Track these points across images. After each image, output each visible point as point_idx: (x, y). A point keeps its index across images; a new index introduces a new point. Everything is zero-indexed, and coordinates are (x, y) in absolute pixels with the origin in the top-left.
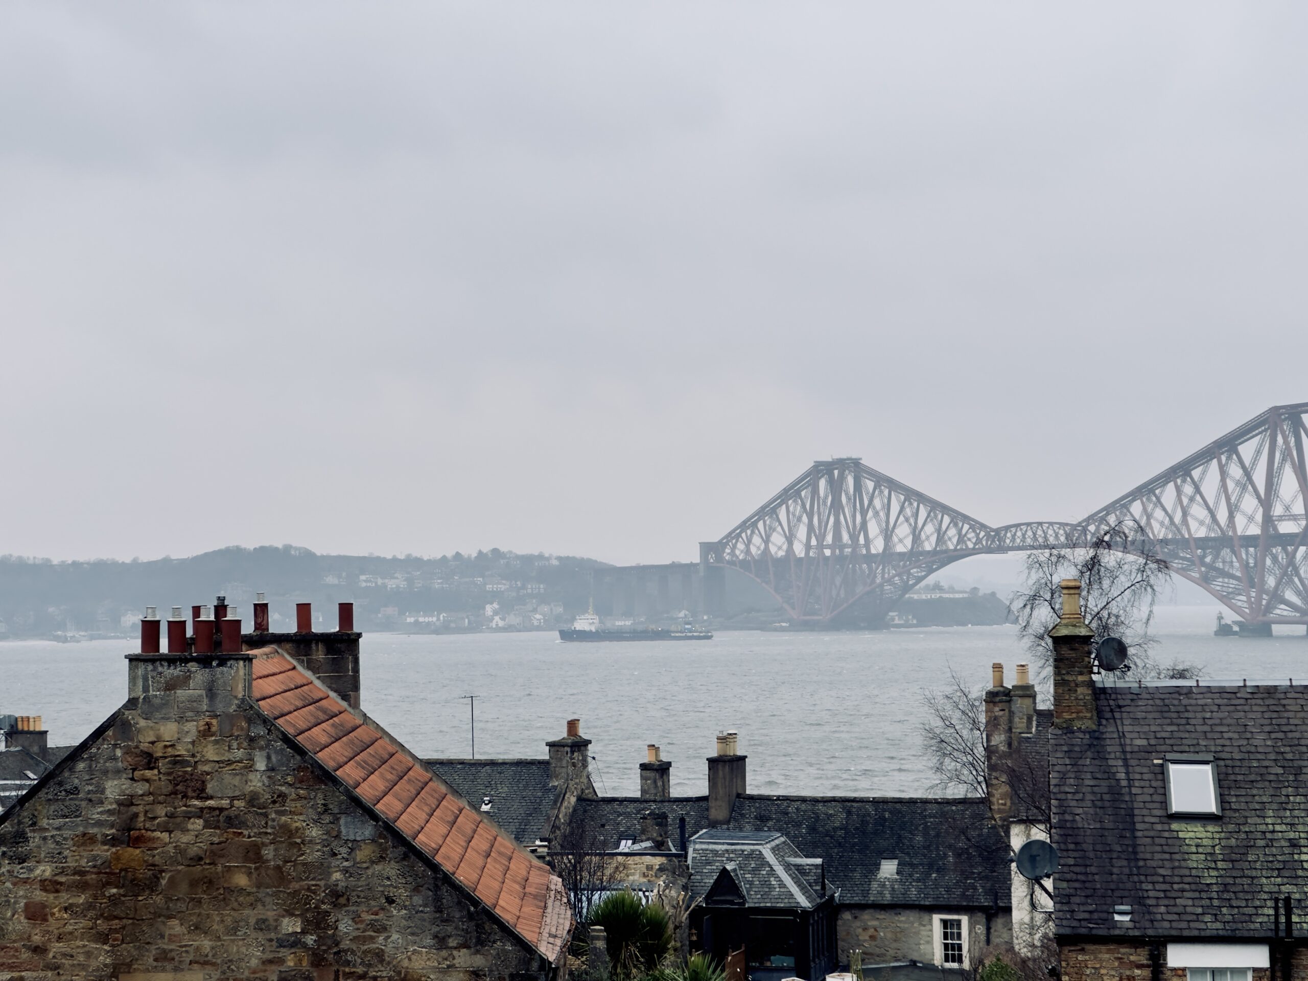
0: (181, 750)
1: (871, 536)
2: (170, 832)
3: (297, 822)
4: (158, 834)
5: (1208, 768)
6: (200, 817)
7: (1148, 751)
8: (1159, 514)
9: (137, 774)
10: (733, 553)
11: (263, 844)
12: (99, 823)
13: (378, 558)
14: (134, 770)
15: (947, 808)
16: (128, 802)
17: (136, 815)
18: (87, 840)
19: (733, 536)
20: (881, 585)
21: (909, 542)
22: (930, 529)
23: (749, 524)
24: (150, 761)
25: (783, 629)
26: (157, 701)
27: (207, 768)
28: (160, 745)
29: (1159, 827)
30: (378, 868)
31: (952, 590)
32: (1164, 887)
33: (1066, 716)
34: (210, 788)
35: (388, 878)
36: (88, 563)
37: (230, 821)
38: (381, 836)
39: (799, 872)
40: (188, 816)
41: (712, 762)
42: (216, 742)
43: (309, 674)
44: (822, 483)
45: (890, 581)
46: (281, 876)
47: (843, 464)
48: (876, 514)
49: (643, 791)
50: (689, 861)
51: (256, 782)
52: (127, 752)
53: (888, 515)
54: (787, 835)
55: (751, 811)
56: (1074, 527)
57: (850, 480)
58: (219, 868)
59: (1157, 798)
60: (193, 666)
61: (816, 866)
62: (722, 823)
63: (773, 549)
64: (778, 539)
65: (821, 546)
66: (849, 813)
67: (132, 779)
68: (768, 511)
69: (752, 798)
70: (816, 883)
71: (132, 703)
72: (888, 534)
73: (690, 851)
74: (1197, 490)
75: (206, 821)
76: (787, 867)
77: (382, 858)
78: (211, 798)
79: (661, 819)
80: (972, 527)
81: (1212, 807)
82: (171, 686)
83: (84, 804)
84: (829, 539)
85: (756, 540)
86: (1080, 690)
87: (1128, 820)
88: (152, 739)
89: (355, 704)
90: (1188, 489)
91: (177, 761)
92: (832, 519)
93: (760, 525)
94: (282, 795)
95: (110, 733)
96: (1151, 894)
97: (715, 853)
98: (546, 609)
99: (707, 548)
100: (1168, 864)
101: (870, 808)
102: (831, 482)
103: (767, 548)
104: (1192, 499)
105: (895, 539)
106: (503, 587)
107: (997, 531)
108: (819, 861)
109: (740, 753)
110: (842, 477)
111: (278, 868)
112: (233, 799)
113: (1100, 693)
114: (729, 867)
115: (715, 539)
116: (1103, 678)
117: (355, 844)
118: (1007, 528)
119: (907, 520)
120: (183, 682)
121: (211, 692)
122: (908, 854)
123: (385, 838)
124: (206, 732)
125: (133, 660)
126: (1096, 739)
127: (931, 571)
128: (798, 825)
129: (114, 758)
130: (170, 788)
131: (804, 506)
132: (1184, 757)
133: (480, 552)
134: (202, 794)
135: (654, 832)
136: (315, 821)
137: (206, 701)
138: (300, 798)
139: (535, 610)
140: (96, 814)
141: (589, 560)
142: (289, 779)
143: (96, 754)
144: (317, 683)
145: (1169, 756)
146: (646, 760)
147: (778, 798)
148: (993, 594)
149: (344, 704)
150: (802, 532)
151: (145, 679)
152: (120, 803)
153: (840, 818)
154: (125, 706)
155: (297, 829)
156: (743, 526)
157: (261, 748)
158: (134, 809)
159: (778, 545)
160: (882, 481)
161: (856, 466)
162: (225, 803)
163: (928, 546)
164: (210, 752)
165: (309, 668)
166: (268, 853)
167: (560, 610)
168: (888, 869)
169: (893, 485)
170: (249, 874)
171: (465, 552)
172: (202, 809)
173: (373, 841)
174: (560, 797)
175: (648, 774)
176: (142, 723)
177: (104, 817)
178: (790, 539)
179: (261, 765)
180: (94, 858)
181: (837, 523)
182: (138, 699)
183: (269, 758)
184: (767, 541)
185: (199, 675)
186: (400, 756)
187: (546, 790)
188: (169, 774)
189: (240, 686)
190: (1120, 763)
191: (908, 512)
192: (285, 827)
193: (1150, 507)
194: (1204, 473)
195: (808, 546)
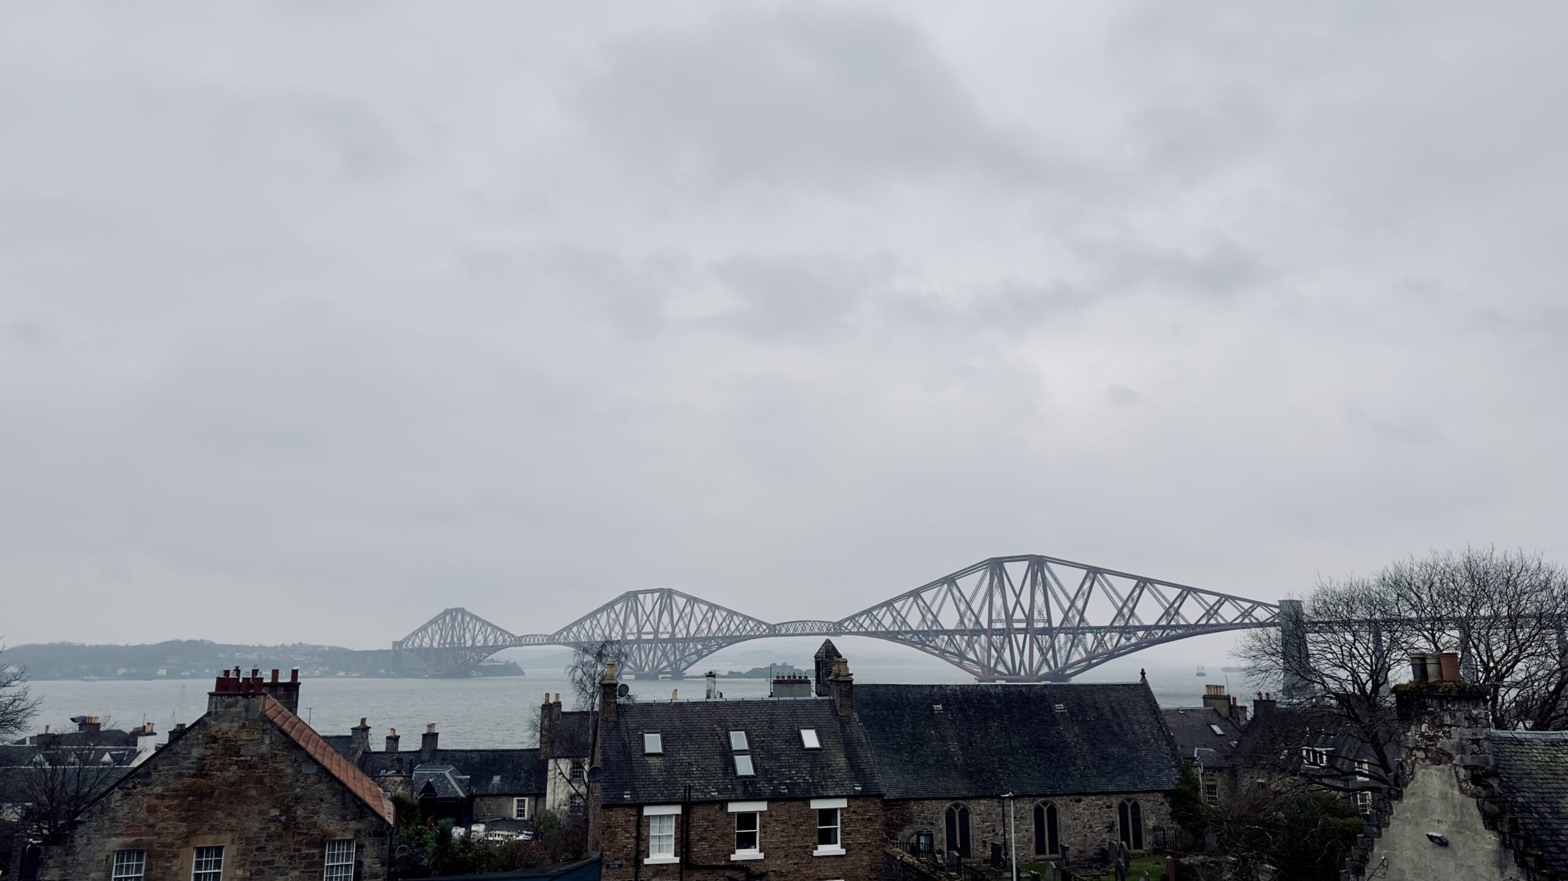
0: (230, 735)
1: (467, 639)
2: (221, 772)
3: (282, 766)
4: (215, 772)
5: (659, 735)
6: (236, 765)
7: (637, 729)
8: (583, 632)
9: (208, 745)
10: (406, 646)
11: (265, 776)
12: (187, 768)
13: (246, 646)
14: (207, 744)
15: (522, 753)
16: (203, 758)
17: (206, 764)
18: (180, 775)
19: (407, 639)
20: (469, 660)
21: (482, 642)
22: (491, 637)
23: (415, 634)
24: (215, 740)
25: (426, 678)
26: (221, 713)
27: (242, 743)
28: (221, 733)
29: (641, 759)
30: (317, 786)
31: (498, 662)
32: (643, 783)
33: (606, 716)
34: (242, 752)
35: (322, 791)
36: (104, 646)
37: (250, 767)
38: (320, 772)
39: (460, 782)
40: (230, 765)
41: (424, 735)
42: (247, 731)
43: (275, 701)
44: (448, 618)
45: (473, 658)
46: (272, 790)
47: (457, 610)
48: (470, 630)
49: (387, 748)
50: (413, 779)
51: (264, 749)
52: (204, 736)
53: (474, 631)
54: (455, 766)
55: (439, 756)
56: (550, 636)
57: (460, 617)
58: (243, 788)
59: (640, 747)
60: (240, 698)
61: (467, 779)
62: (426, 762)
63: (424, 644)
64: (427, 640)
65: (445, 643)
66: (481, 756)
67: (206, 748)
68: (424, 628)
69: (441, 751)
70: (467, 786)
71: (209, 714)
72: (474, 638)
73: (414, 774)
74: (598, 622)
75: (239, 767)
76: (455, 780)
77: (320, 782)
78: (242, 756)
79: (400, 761)
80: (509, 636)
81: (660, 751)
82: (229, 706)
83: (181, 759)
84: (449, 640)
85: (417, 641)
86: (612, 705)
87: (629, 758)
88: (217, 730)
89: (295, 714)
90: (595, 622)
91: (228, 740)
92: (450, 633)
93: (420, 634)
94: (276, 755)
95: (197, 727)
96: (638, 786)
97: (424, 774)
98: (321, 668)
99: (395, 643)
100: (644, 774)
101: (490, 754)
102: (451, 617)
103: (422, 644)
104: (596, 626)
105: (477, 641)
106: (302, 659)
107: (519, 638)
108: (469, 777)
109: (436, 732)
110: (456, 615)
111: (271, 787)
112: (252, 757)
113: (619, 706)
114: (431, 780)
115: (399, 640)
116: (621, 700)
117: (307, 776)
118: (523, 637)
119: (482, 633)
120: (235, 704)
121: (247, 709)
122: (505, 773)
123: (322, 773)
124: (243, 726)
125: (211, 695)
126: (617, 724)
127: (490, 654)
128: (460, 762)
129: (198, 739)
130: (223, 752)
131: (439, 626)
132: (650, 731)
133: (293, 644)
134: (238, 755)
135: (397, 766)
136: (290, 766)
137: (244, 713)
138: (284, 755)
139: (316, 669)
140: (186, 764)
141: (343, 648)
142: (280, 748)
143: (189, 737)
144: (279, 704)
145: (645, 731)
146: (389, 735)
147: (452, 750)
148: (515, 663)
149: (290, 713)
150: (437, 638)
151: (216, 703)
152: (199, 759)
153: (477, 759)
154: (205, 716)
155: (281, 769)
156: (412, 635)
157: (267, 734)
158: (205, 761)
159: (426, 643)
160: (473, 617)
161: (463, 611)
162: (249, 758)
163: (490, 644)
164: (244, 736)
165: (276, 697)
166: (267, 780)
167: (328, 669)
168: (497, 779)
169: (478, 619)
170: (257, 790)
171: (286, 644)
172: (237, 761)
173: (317, 774)
174: (355, 752)
175: (389, 741)
176: (213, 723)
177: (190, 765)
178: (432, 641)
179: (267, 741)
180: (184, 783)
181: (453, 634)
182: (211, 712)
183: (271, 738)
184: (422, 641)
185: (242, 701)
186: (314, 736)
187: (349, 749)
188: (224, 745)
189: (261, 707)
190: (626, 734)
191: (483, 630)
192: (275, 769)
193: (580, 629)
194: (601, 616)
195: (439, 644)
